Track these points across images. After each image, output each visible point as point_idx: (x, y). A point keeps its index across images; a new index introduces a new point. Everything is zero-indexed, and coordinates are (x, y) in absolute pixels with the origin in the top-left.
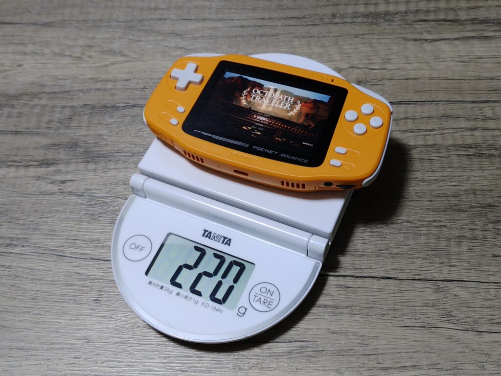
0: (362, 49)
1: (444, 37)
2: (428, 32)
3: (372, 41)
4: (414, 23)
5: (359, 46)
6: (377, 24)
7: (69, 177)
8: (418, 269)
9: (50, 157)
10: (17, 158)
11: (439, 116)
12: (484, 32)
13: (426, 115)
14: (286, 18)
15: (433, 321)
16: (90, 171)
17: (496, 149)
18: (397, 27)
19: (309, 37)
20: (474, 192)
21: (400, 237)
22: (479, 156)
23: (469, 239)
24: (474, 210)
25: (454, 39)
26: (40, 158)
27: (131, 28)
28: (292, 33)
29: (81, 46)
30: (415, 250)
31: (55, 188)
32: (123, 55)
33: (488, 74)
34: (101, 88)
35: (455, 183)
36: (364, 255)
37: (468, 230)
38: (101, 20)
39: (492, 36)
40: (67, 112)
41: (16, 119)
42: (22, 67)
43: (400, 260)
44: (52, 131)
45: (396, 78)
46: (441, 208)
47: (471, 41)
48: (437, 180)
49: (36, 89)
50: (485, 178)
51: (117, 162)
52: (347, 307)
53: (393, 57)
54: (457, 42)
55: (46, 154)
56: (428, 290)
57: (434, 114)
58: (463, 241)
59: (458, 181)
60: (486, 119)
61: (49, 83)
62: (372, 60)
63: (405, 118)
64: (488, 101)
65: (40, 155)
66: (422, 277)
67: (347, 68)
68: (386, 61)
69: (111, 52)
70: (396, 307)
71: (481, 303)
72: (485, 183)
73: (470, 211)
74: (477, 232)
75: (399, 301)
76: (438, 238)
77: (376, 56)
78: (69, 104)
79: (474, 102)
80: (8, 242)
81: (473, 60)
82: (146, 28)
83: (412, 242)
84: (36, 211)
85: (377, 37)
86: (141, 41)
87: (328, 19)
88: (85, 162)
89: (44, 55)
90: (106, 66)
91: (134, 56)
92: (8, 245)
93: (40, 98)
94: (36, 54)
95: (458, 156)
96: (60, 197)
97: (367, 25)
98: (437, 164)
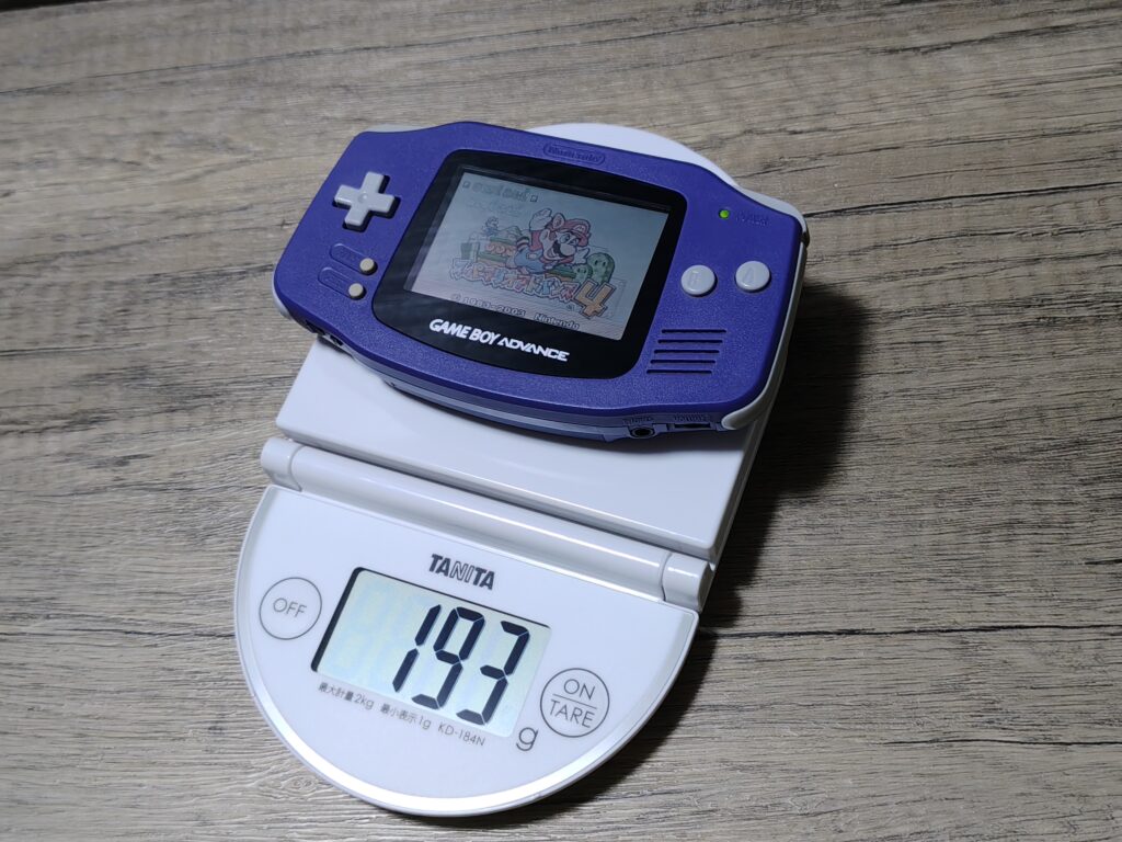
0: (768, 86)
1: (958, 39)
2: (920, 28)
3: (791, 63)
4: (884, 10)
5: (763, 77)
6: (803, 18)
7: (135, 449)
8: (918, 605)
9: (87, 406)
10: (18, 414)
11: (953, 234)
12: (1050, 16)
13: (924, 234)
14: (591, 26)
15: (957, 728)
16: (178, 431)
17: (1088, 304)
18: (848, 22)
19: (647, 65)
20: (1041, 414)
21: (876, 535)
22: (1048, 325)
23: (1032, 527)
24: (1040, 456)
25: (981, 41)
26: (66, 409)
27: (243, 81)
28: (608, 60)
29: (137, 135)
30: (910, 561)
31: (106, 476)
32: (232, 149)
33: (1065, 122)
34: (187, 233)
35: (995, 396)
36: (794, 583)
37: (1029, 507)
38: (177, 68)
39: (1070, 26)
40: (118, 295)
41: (10, 322)
42: (12, 197)
43: (877, 589)
44: (88, 344)
45: (849, 149)
46: (966, 456)
47: (1022, 42)
48: (954, 390)
49: (46, 247)
50: (1063, 377)
51: (236, 404)
52: (762, 707)
53: (841, 97)
54: (988, 49)
55: (80, 399)
56: (942, 654)
57: (940, 230)
58: (1017, 532)
59: (1002, 389)
60: (1061, 233)
61: (72, 230)
62: (793, 110)
63: (876, 247)
64: (1065, 189)
65: (65, 401)
66: (928, 625)
67: (738, 136)
68: (827, 109)
69: (204, 143)
70: (872, 698)
71: (1064, 676)
72: (1066, 388)
73: (1033, 460)
74: (1049, 509)
75: (878, 684)
76: (962, 529)
77: (801, 98)
78: (123, 277)
79: (1032, 193)
80: (14, 609)
81: (1028, 88)
82: (277, 79)
83: (901, 544)
84: (70, 534)
85: (803, 52)
86: (269, 111)
87: (688, 16)
88: (167, 412)
89: (56, 163)
90: (196, 177)
91: (257, 149)
92: (14, 617)
93: (57, 268)
94: (39, 162)
95: (999, 329)
96: (119, 497)
97: (777, 24)
98: (952, 353)
